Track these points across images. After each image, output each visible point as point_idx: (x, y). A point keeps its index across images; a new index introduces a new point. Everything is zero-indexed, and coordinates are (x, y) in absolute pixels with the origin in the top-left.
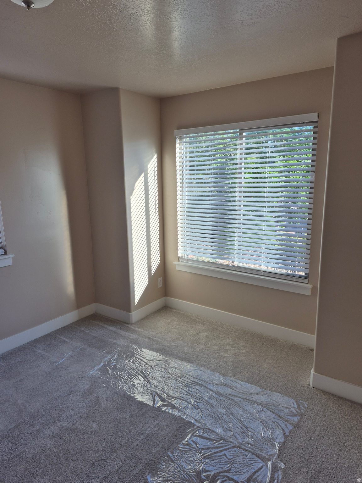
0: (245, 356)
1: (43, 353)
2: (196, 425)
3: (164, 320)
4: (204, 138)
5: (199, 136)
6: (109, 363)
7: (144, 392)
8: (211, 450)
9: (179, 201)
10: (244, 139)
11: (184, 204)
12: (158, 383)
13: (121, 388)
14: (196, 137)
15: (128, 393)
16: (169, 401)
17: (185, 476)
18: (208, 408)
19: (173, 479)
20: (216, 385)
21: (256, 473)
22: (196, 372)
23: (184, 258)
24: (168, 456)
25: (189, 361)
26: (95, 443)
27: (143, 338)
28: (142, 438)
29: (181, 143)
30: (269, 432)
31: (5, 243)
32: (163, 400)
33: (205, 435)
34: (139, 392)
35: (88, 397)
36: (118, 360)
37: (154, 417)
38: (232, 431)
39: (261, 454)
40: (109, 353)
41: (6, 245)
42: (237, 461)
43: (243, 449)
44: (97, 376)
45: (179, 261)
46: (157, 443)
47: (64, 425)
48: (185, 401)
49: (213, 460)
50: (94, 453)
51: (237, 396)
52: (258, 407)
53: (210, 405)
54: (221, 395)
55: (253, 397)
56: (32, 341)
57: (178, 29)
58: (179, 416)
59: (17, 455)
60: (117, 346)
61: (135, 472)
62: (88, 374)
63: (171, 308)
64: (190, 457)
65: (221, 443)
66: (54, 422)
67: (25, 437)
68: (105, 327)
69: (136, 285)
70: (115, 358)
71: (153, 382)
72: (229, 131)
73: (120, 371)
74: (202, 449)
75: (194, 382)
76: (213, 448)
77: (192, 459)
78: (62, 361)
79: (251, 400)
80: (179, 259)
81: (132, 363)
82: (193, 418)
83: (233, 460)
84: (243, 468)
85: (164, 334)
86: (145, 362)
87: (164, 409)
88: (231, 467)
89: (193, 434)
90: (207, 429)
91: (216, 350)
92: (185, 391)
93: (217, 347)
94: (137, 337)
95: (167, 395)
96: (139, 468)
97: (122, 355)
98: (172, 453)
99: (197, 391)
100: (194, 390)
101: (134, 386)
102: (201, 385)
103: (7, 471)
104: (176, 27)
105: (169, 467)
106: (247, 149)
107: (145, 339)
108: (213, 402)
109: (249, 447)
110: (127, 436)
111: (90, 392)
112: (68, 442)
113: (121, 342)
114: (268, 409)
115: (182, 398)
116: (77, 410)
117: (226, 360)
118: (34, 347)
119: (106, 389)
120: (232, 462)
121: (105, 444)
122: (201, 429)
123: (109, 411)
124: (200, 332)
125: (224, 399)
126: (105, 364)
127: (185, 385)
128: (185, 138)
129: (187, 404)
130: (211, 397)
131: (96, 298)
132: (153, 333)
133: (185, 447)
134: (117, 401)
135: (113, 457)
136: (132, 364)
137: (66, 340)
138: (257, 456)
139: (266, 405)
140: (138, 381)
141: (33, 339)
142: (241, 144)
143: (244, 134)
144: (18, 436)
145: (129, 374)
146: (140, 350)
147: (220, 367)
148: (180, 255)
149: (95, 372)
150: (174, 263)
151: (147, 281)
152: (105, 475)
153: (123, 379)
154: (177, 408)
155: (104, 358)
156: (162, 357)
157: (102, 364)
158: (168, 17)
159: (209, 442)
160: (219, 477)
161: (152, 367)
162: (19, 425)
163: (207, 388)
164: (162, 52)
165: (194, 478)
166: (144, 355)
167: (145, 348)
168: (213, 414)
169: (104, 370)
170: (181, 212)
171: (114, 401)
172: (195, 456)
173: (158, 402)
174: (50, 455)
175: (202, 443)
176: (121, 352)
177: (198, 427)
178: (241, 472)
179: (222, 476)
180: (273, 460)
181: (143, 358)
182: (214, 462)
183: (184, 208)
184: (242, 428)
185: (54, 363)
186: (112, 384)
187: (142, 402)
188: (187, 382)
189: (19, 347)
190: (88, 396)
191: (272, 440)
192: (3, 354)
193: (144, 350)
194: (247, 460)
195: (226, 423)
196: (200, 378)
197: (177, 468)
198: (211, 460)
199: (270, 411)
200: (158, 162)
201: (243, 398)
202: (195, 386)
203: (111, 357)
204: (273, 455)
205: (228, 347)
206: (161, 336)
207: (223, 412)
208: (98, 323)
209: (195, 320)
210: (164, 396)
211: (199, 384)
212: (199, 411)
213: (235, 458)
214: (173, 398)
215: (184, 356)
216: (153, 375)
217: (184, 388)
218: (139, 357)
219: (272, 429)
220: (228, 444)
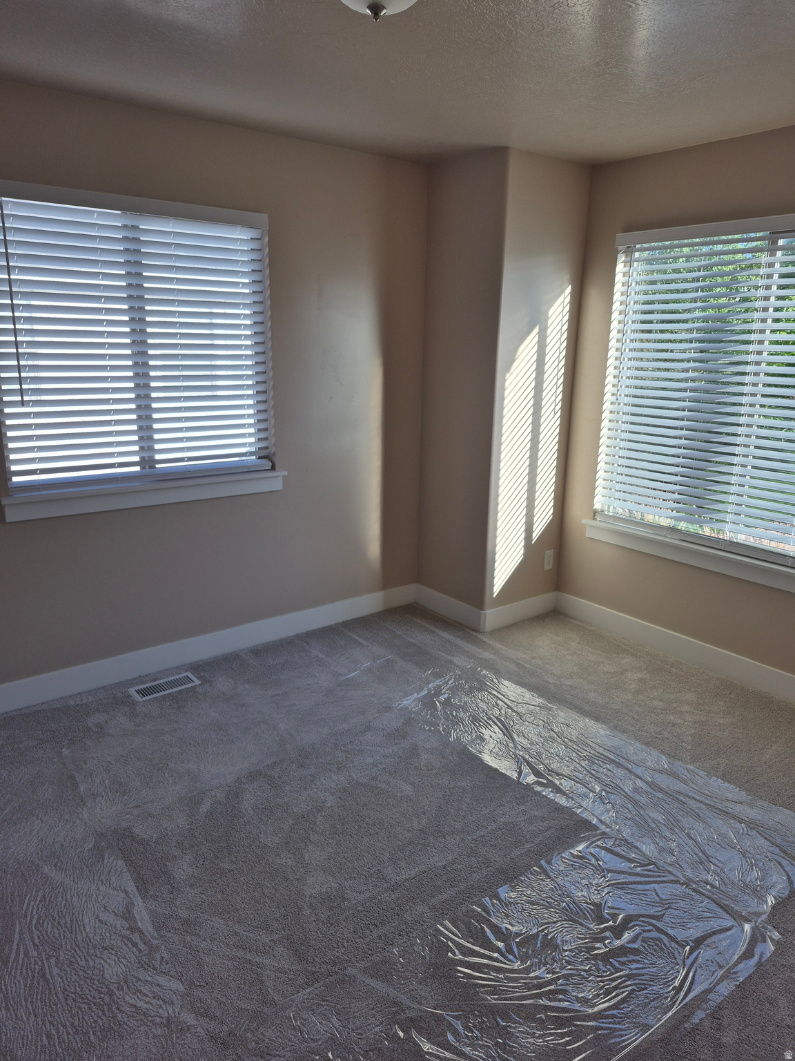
0: (724, 731)
1: (321, 656)
2: (600, 829)
3: (550, 635)
4: (686, 250)
5: (672, 247)
6: (438, 692)
7: (501, 753)
8: (627, 876)
9: (609, 389)
10: (779, 253)
11: (620, 395)
12: (530, 744)
13: (459, 739)
14: (666, 248)
15: (471, 749)
16: (549, 778)
17: (571, 906)
18: (629, 806)
19: (546, 904)
20: (649, 771)
21: (715, 934)
22: (611, 740)
23: (606, 513)
24: (541, 867)
25: (597, 719)
26: (408, 816)
27: (505, 661)
28: (493, 828)
29: (629, 263)
30: (755, 874)
31: (273, 450)
32: (537, 773)
33: (617, 849)
34: (491, 752)
35: (397, 741)
36: (453, 691)
37: (517, 798)
38: (674, 856)
39: (732, 905)
40: (438, 676)
41: (274, 454)
42: (678, 905)
43: (694, 890)
44: (414, 710)
45: (594, 519)
46: (520, 841)
47: (355, 776)
48: (582, 785)
49: (628, 893)
50: (406, 832)
51: (694, 799)
52: (739, 827)
53: (635, 802)
54: (661, 790)
55: (731, 806)
56: (302, 633)
57: (649, 24)
58: (567, 808)
59: (279, 805)
60: (453, 666)
61: (476, 876)
62: (399, 704)
63: (567, 616)
64: (584, 878)
65: (649, 870)
66: (339, 769)
67: (291, 781)
68: (431, 630)
69: (499, 557)
70: (448, 686)
71: (520, 740)
72: (753, 235)
73: (457, 710)
74: (609, 871)
75: (605, 756)
76: (630, 874)
77: (587, 883)
78: (353, 674)
79: (725, 812)
80: (594, 515)
81: (481, 700)
82: (596, 816)
83: (670, 903)
84: (688, 920)
85: (547, 661)
86: (506, 704)
87: (538, 788)
88: (663, 912)
89: (593, 842)
90: (622, 840)
91: (659, 709)
92: (583, 767)
93: (661, 704)
94: (492, 657)
95: (547, 767)
96: (484, 872)
97: (462, 683)
98: (549, 863)
99: (609, 773)
100: (604, 770)
101: (483, 739)
102: (619, 765)
103: (263, 824)
104: (645, 20)
105: (540, 884)
106: (782, 276)
107: (508, 664)
108: (643, 800)
109: (708, 890)
110: (464, 817)
111: (399, 735)
112: (361, 805)
113: (460, 661)
114: (760, 834)
115: (577, 780)
116: (378, 758)
117: (678, 730)
118: (305, 644)
119: (430, 734)
120: (667, 906)
121: (424, 821)
122: (610, 838)
123: (434, 772)
124: (626, 670)
125: (665, 798)
126: (429, 693)
127: (585, 759)
128: (639, 250)
129: (585, 789)
130: (636, 790)
131: (419, 575)
132: (526, 656)
133: (575, 860)
134: (450, 758)
135: (438, 844)
136: (481, 702)
137: (361, 641)
138: (722, 908)
139: (758, 826)
140: (492, 734)
141: (304, 630)
142: (771, 265)
143: (781, 242)
144: (280, 777)
145: (475, 719)
146: (499, 682)
147: (662, 740)
148: (597, 506)
149: (410, 702)
150: (584, 521)
151: (522, 552)
152: (422, 868)
153: (463, 724)
154: (564, 793)
155: (429, 683)
156: (539, 701)
157: (425, 692)
158: (630, 4)
159: (624, 862)
160: (638, 923)
161: (520, 715)
162: (282, 761)
163: (631, 772)
164: (608, 71)
165: (588, 912)
166: (506, 691)
167: (509, 679)
168: (637, 819)
169: (428, 703)
170: (611, 412)
171: (444, 757)
172: (594, 879)
173: (527, 775)
174: (332, 817)
175: (608, 860)
176: (460, 678)
177: (604, 833)
178: (683, 926)
179: (642, 921)
180: (756, 922)
181: (504, 696)
182: (629, 896)
183: (619, 404)
184: (696, 854)
185: (339, 675)
186: (441, 729)
187: (496, 770)
188: (588, 754)
189: (280, 640)
190: (398, 739)
191: (761, 888)
192: (254, 647)
193: (506, 683)
194: (701, 909)
195: (664, 840)
196: (619, 753)
197: (556, 889)
198: (625, 893)
199: (766, 838)
200: (571, 303)
201: (707, 805)
202: (605, 763)
203: (441, 683)
204: (758, 914)
205: (686, 708)
206: (541, 664)
207: (660, 819)
208: (420, 622)
209: (619, 646)
210: (541, 768)
211: (613, 761)
212: (609, 806)
213: (674, 901)
214: (558, 774)
215: (586, 708)
216: (522, 728)
217: (583, 763)
218: (495, 693)
219: (765, 869)
220: (664, 874)
